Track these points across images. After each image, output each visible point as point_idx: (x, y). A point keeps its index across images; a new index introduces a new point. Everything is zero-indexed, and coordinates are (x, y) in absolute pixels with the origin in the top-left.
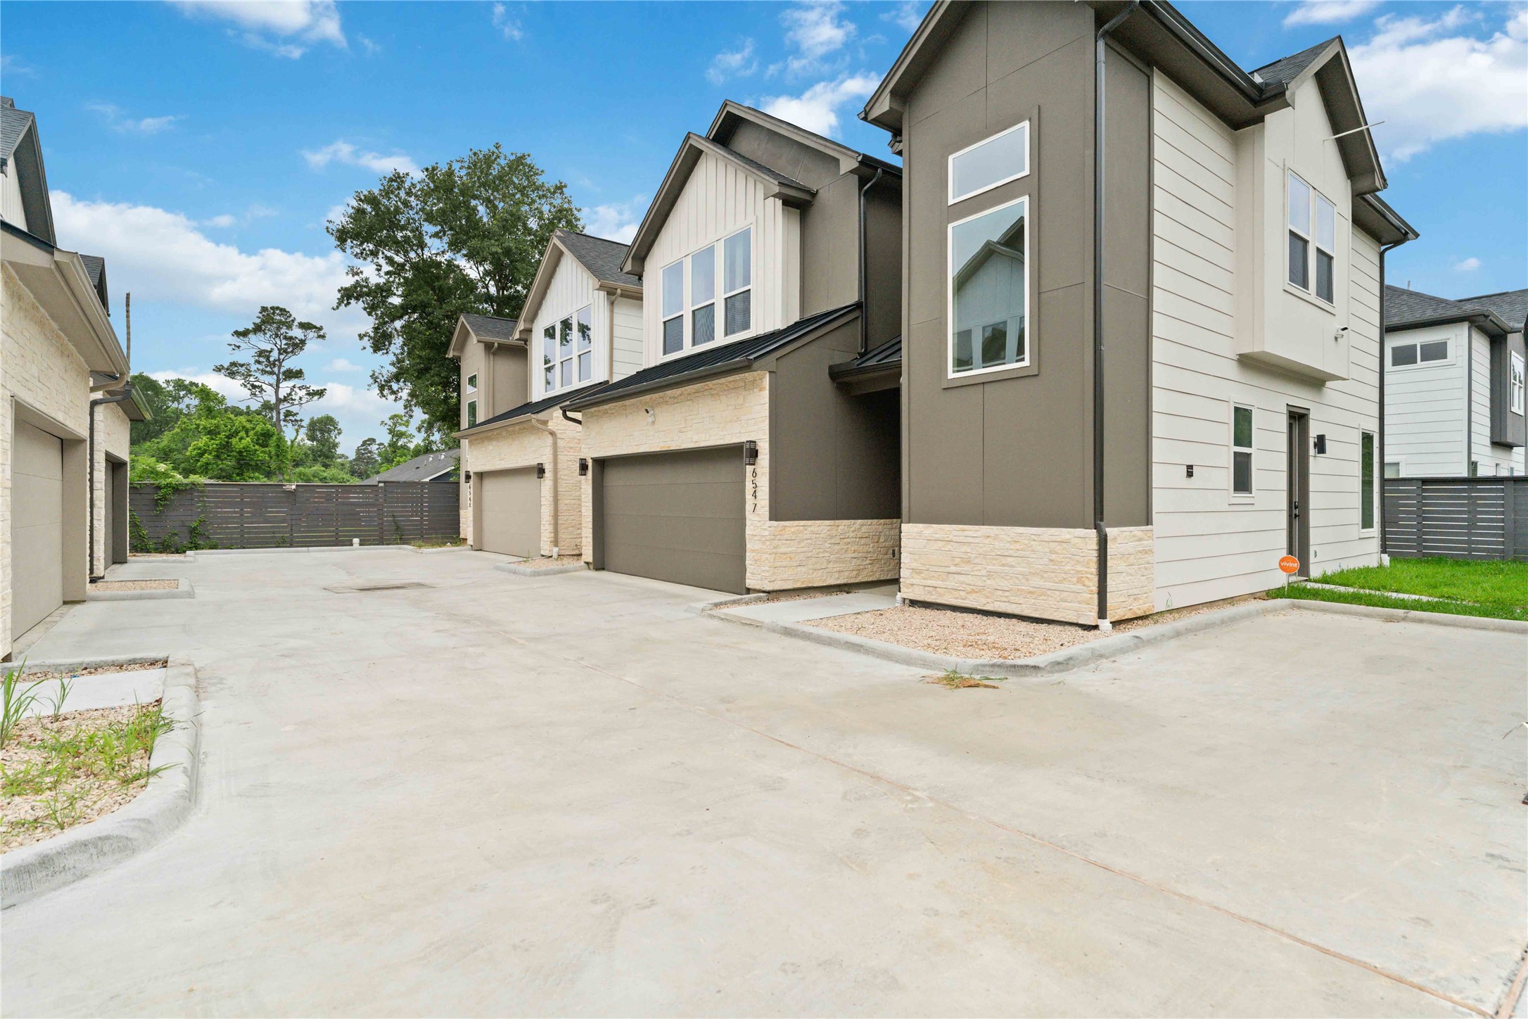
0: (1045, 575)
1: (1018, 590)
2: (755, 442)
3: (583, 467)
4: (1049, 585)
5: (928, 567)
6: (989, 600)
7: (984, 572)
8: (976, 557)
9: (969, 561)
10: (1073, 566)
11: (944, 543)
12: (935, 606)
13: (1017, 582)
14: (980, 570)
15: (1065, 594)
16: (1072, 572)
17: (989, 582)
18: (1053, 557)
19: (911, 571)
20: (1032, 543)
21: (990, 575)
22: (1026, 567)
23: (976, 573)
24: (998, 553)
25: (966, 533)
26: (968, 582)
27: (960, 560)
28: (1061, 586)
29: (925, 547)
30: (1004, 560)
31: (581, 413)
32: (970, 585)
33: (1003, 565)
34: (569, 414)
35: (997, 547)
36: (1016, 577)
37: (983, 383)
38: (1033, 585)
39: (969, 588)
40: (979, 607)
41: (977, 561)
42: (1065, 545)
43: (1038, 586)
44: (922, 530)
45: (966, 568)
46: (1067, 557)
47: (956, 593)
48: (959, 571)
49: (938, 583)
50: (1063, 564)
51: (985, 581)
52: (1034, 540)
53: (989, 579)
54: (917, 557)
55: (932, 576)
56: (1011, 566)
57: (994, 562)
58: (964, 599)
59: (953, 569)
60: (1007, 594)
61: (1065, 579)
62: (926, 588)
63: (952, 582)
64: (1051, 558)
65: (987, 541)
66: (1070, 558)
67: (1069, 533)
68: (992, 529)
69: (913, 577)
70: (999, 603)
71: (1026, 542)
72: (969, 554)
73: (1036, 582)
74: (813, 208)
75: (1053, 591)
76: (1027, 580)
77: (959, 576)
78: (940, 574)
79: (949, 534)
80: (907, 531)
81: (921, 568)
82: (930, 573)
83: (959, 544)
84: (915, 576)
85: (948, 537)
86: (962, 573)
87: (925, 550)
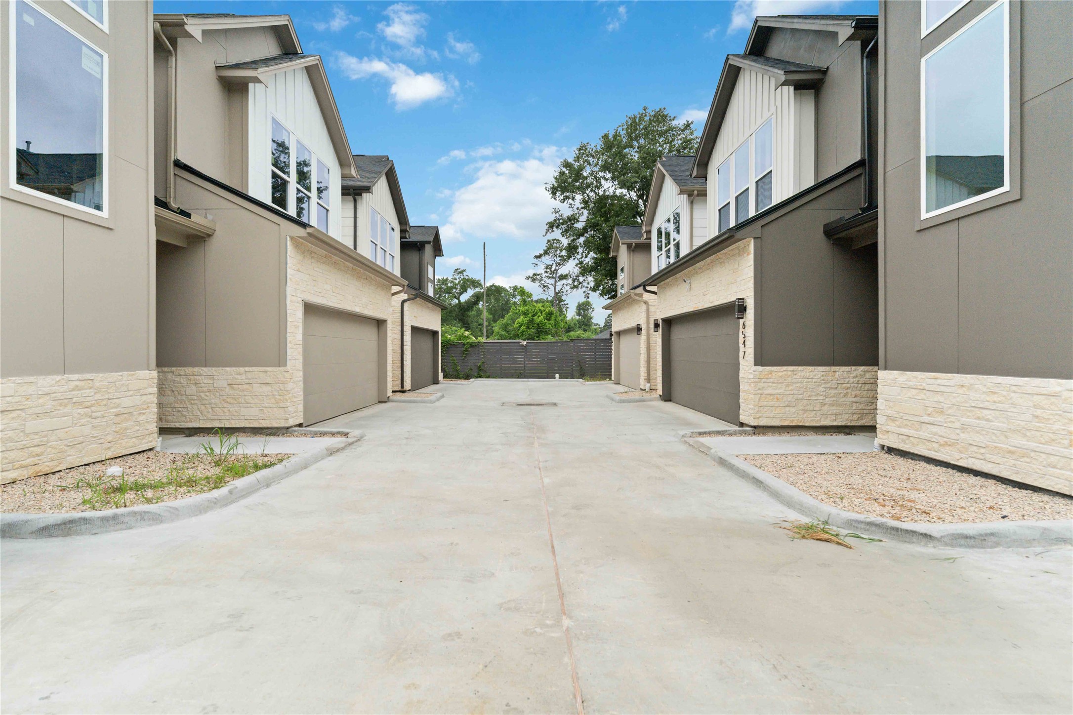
0: (1028, 434)
1: (996, 447)
2: (743, 299)
3: (656, 326)
4: (1033, 445)
5: (902, 414)
6: (963, 455)
7: (957, 425)
8: (950, 408)
9: (942, 412)
10: (1064, 425)
11: (917, 391)
12: (910, 456)
13: (994, 438)
14: (953, 422)
15: (1053, 459)
16: (1063, 432)
17: (963, 436)
18: (1039, 412)
19: (886, 417)
20: (1013, 395)
21: (964, 428)
22: (1004, 423)
23: (950, 425)
24: (973, 405)
25: (939, 381)
26: (941, 434)
27: (932, 409)
28: (1049, 448)
29: (899, 394)
30: (979, 413)
31: (656, 287)
32: (943, 437)
33: (978, 418)
34: (648, 288)
35: (972, 398)
36: (993, 433)
37: (958, 219)
38: (1013, 444)
39: (942, 440)
40: (952, 462)
41: (950, 411)
42: (1053, 399)
43: (1019, 446)
44: (896, 377)
45: (939, 419)
46: (1056, 414)
47: (929, 444)
48: (932, 421)
49: (912, 432)
50: (1051, 422)
51: (958, 434)
52: (1014, 392)
53: (964, 432)
54: (891, 404)
55: (906, 425)
56: (987, 420)
57: (969, 414)
58: (936, 451)
59: (926, 419)
60: (983, 451)
61: (1053, 440)
62: (900, 436)
63: (924, 433)
64: (1035, 413)
65: (961, 391)
66: (1060, 415)
67: (1060, 385)
68: (966, 378)
69: (888, 425)
70: (973, 460)
71: (1004, 393)
72: (942, 404)
73: (1018, 441)
74: (825, 85)
75: (1038, 454)
76: (1006, 437)
77: (932, 427)
78: (914, 422)
79: (922, 382)
80: (883, 378)
81: (895, 416)
82: (904, 421)
83: (932, 393)
84: (890, 423)
85: (921, 385)
86: (936, 423)
87: (900, 397)
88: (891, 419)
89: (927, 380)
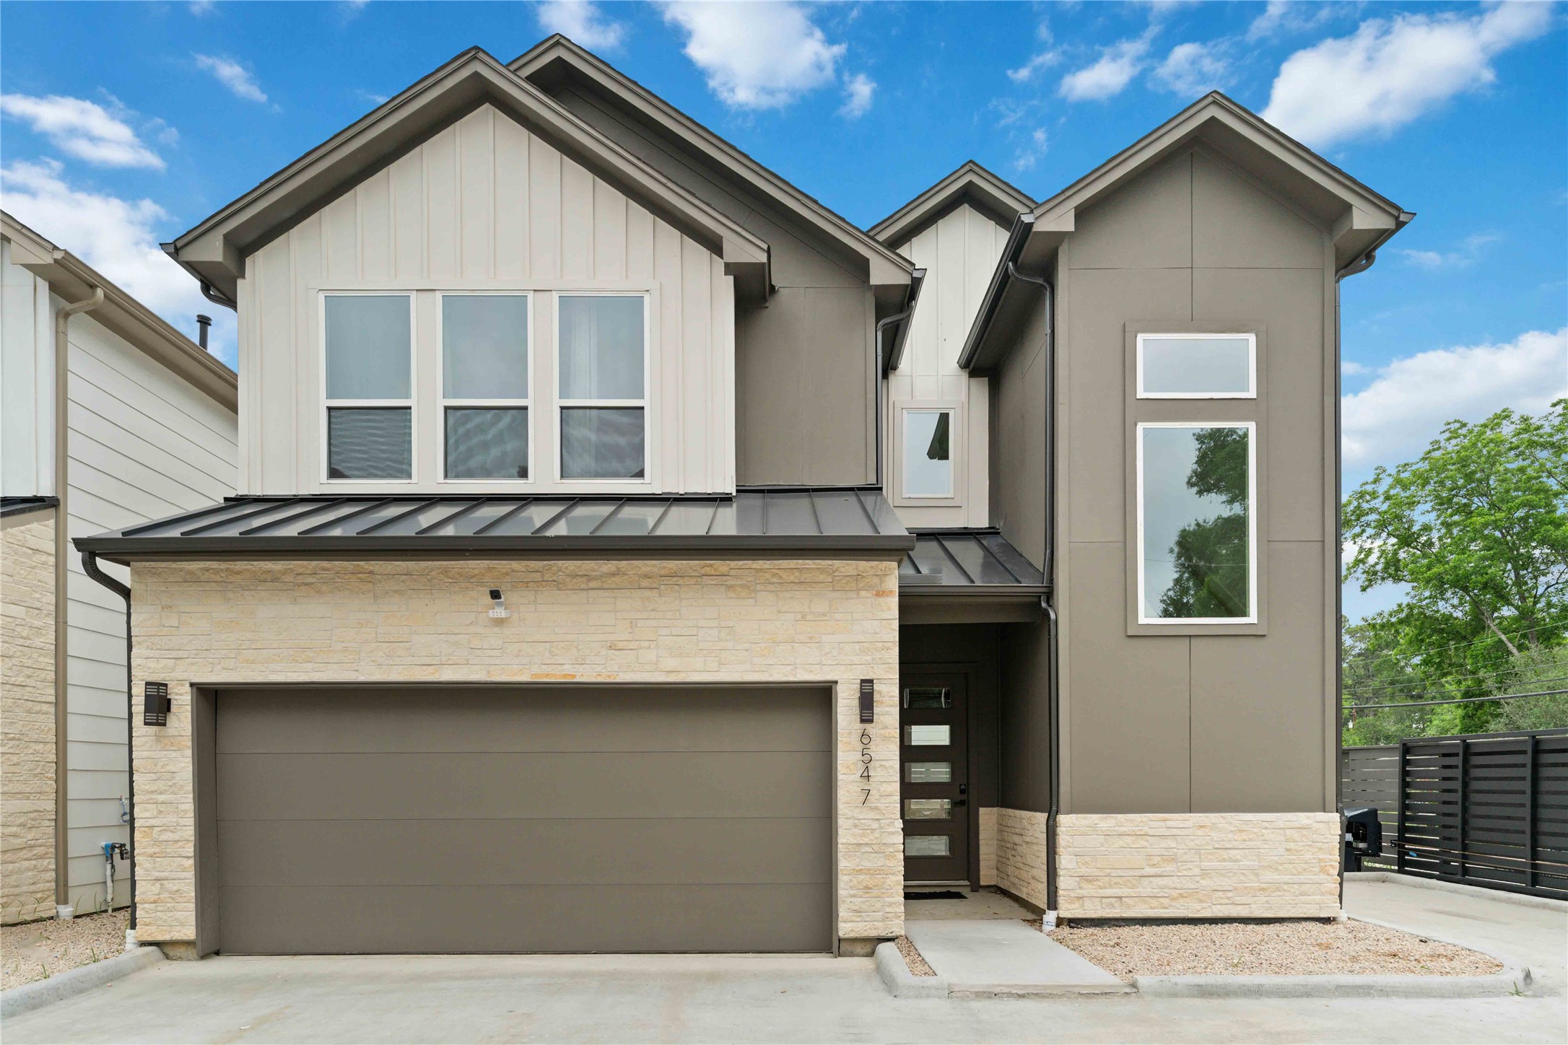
0: (1281, 868)
1: (1245, 888)
3: (159, 705)
4: (1286, 878)
5: (1109, 871)
6: (1204, 905)
7: (1197, 871)
8: (1186, 853)
9: (1173, 859)
10: (1313, 854)
11: (1134, 838)
12: (1113, 923)
13: (1242, 878)
14: (1190, 869)
15: (1304, 888)
16: (1313, 861)
17: (1203, 882)
18: (1292, 845)
19: (1077, 879)
20: (1264, 831)
21: (1205, 873)
22: (1255, 861)
23: (1186, 873)
24: (1218, 846)
25: (1169, 824)
26: (1173, 886)
27: (1159, 858)
28: (1302, 878)
29: (1102, 845)
30: (1225, 854)
31: (127, 569)
32: (1176, 889)
33: (1224, 860)
34: (103, 565)
35: (1215, 839)
36: (1243, 873)
37: (1190, 636)
38: (1266, 881)
39: (1175, 893)
40: (1191, 915)
41: (1185, 857)
42: (1304, 832)
43: (1272, 881)
44: (1097, 822)
45: (1170, 868)
46: (1307, 845)
47: (1153, 901)
48: (1159, 873)
49: (1125, 891)
50: (1302, 853)
51: (1198, 882)
52: (1266, 828)
53: (1203, 879)
54: (1088, 859)
55: (1116, 883)
56: (1236, 861)
57: (1210, 857)
58: (1167, 908)
59: (1149, 871)
60: (1230, 894)
61: (1305, 870)
62: (1104, 900)
63: (1146, 888)
64: (1288, 847)
65: (1200, 832)
66: (1311, 846)
67: (1308, 818)
68: (1207, 817)
69: (1080, 888)
70: (1219, 907)
71: (1256, 830)
72: (1175, 850)
73: (1270, 876)
75: (1290, 885)
76: (1256, 875)
77: (1159, 879)
78: (1129, 878)
79: (1142, 826)
80: (1072, 825)
81: (1097, 874)
82: (1112, 879)
83: (1158, 838)
84: (1084, 885)
85: (1140, 830)
86: (1165, 874)
87: (1103, 849)
88: (1086, 880)
89: (1150, 822)
